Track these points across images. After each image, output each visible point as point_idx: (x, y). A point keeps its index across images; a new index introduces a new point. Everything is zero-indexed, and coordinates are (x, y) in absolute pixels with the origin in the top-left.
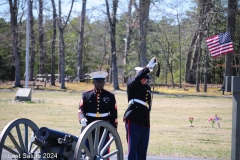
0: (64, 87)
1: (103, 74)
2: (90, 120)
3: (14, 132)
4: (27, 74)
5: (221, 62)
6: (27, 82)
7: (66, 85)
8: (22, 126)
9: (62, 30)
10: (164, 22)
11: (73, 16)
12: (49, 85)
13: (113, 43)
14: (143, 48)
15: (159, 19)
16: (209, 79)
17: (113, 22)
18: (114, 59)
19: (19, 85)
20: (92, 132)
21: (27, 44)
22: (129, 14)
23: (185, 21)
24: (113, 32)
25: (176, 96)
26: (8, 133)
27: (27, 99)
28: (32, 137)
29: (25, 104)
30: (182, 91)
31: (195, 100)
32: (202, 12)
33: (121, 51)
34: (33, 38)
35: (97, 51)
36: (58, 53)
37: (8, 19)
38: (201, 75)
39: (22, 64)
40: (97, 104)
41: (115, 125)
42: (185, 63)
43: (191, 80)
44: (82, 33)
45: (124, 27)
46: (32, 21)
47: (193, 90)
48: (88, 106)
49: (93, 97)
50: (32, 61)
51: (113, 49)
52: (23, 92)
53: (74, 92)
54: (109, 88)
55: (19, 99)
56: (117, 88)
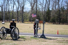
6: (4, 21)
9: (10, 13)
10: (26, 12)
11: (11, 10)
13: (18, 15)
14: (22, 16)
19: (3, 21)
22: (20, 10)
23: (29, 12)
24: (18, 13)
26: (1, 28)
27: (4, 24)
30: (28, 23)
35: (15, 16)
37: (1, 11)
38: (32, 20)
39: (3, 18)
43: (30, 21)
44: (13, 13)
47: (30, 23)
51: (18, 16)
52: (3, 23)
55: (3, 24)
56: (18, 22)
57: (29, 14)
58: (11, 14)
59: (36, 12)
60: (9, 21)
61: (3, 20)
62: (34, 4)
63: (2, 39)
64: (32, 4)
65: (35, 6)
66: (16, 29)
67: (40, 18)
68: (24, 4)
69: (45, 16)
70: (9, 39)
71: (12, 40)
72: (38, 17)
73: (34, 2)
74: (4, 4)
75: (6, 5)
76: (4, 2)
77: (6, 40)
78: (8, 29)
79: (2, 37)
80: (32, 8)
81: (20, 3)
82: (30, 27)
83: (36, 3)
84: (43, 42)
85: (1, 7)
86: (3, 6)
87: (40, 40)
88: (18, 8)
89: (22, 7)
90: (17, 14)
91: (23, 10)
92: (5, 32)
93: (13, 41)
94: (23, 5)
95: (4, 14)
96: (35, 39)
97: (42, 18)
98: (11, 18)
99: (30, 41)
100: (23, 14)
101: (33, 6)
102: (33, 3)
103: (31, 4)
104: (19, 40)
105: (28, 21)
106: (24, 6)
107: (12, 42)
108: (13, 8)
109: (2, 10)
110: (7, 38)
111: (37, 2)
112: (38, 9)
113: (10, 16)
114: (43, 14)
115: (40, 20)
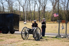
9: (31, 13)
10: (47, 11)
11: (33, 10)
13: (39, 15)
14: (44, 16)
16: (55, 20)
17: (39, 11)
19: (24, 22)
21: (26, 15)
23: (51, 11)
25: (49, 23)
26: (23, 29)
27: (26, 24)
29: (25, 25)
30: (50, 22)
33: (41, 16)
35: (37, 16)
37: (23, 11)
38: (53, 20)
39: (25, 18)
44: (34, 13)
46: (26, 11)
47: (52, 22)
50: (26, 18)
51: (39, 16)
55: (24, 24)
56: (40, 22)
57: (51, 14)
58: (33, 14)
59: (58, 11)
60: (31, 21)
61: (25, 20)
62: (56, 3)
63: (24, 39)
65: (57, 5)
66: (38, 29)
67: (62, 18)
68: (45, 3)
69: (67, 15)
70: (31, 40)
71: (34, 40)
72: (60, 16)
73: (56, 1)
74: (25, 4)
75: (28, 5)
76: (26, 2)
77: (29, 40)
78: (30, 30)
79: (24, 38)
80: (54, 8)
81: (42, 2)
82: (52, 27)
84: (66, 42)
86: (24, 6)
87: (63, 40)
88: (40, 8)
89: (43, 6)
90: (38, 14)
91: (45, 9)
92: (27, 32)
93: (36, 41)
94: (44, 5)
96: (57, 39)
97: (64, 17)
98: (33, 18)
99: (52, 42)
100: (45, 14)
101: (55, 6)
102: (54, 2)
103: (53, 4)
104: (41, 41)
105: (50, 21)
106: (45, 6)
107: (34, 42)
108: (35, 8)
109: (24, 10)
110: (29, 38)
111: (58, 1)
112: (60, 8)
113: (31, 16)
114: (65, 14)
115: (62, 20)
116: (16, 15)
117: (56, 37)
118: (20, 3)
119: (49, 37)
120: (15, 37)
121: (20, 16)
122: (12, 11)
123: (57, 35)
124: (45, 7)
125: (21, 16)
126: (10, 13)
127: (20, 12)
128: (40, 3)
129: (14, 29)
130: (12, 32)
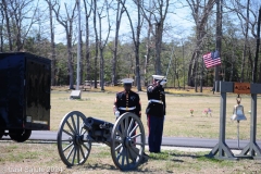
0: (103, 89)
1: (130, 80)
2: (122, 112)
3: (70, 120)
4: (78, 80)
5: (212, 72)
6: (78, 86)
7: (105, 88)
8: (75, 117)
9: (101, 50)
10: (172, 44)
11: (110, 40)
12: (93, 88)
13: (137, 59)
14: (158, 62)
15: (169, 42)
16: (204, 83)
17: (137, 44)
18: (138, 69)
19: (73, 88)
20: (123, 120)
21: (78, 60)
22: (148, 38)
23: (187, 43)
24: (137, 51)
25: (182, 95)
26: (66, 121)
27: (78, 98)
28: (82, 124)
29: (77, 101)
30: (185, 92)
31: (194, 98)
32: (199, 37)
33: (143, 64)
34: (82, 55)
35: (126, 64)
36: (99, 66)
37: (65, 43)
38: (198, 80)
39: (75, 74)
40: (127, 101)
41: (139, 116)
42: (187, 72)
43: (192, 84)
44: (115, 52)
45: (145, 48)
46: (81, 43)
47: (193, 91)
48: (121, 102)
49: (124, 96)
50: (81, 72)
51: (137, 63)
52: (76, 93)
53: (110, 93)
54: (135, 90)
55: (73, 97)
56: (140, 89)
57: (189, 54)
58: (108, 54)
59: (219, 43)
60: (102, 85)
61: (74, 82)
62: (208, 8)
64: (201, 11)
65: (214, 17)
67: (235, 71)
68: (164, 8)
71: (112, 168)
72: (228, 65)
74: (76, 13)
75: (87, 17)
80: (201, 29)
82: (191, 112)
83: (215, 6)
85: (66, 27)
86: (71, 22)
88: (139, 28)
89: (153, 22)
90: (134, 55)
94: (158, 15)
95: (78, 58)
96: (216, 164)
98: (108, 74)
101: (205, 19)
106: (162, 19)
108: (118, 28)
109: (69, 37)
112: (225, 28)
113: (102, 65)
114: (250, 54)
115: (236, 79)
116: (37, 58)
117: (210, 156)
118: (51, 8)
119: (179, 155)
120: (32, 157)
121: (55, 62)
122: (18, 43)
123: (214, 144)
124: (160, 25)
125: (60, 66)
126: (8, 50)
127: (54, 45)
128: (139, 6)
129: (29, 119)
130: (21, 135)
